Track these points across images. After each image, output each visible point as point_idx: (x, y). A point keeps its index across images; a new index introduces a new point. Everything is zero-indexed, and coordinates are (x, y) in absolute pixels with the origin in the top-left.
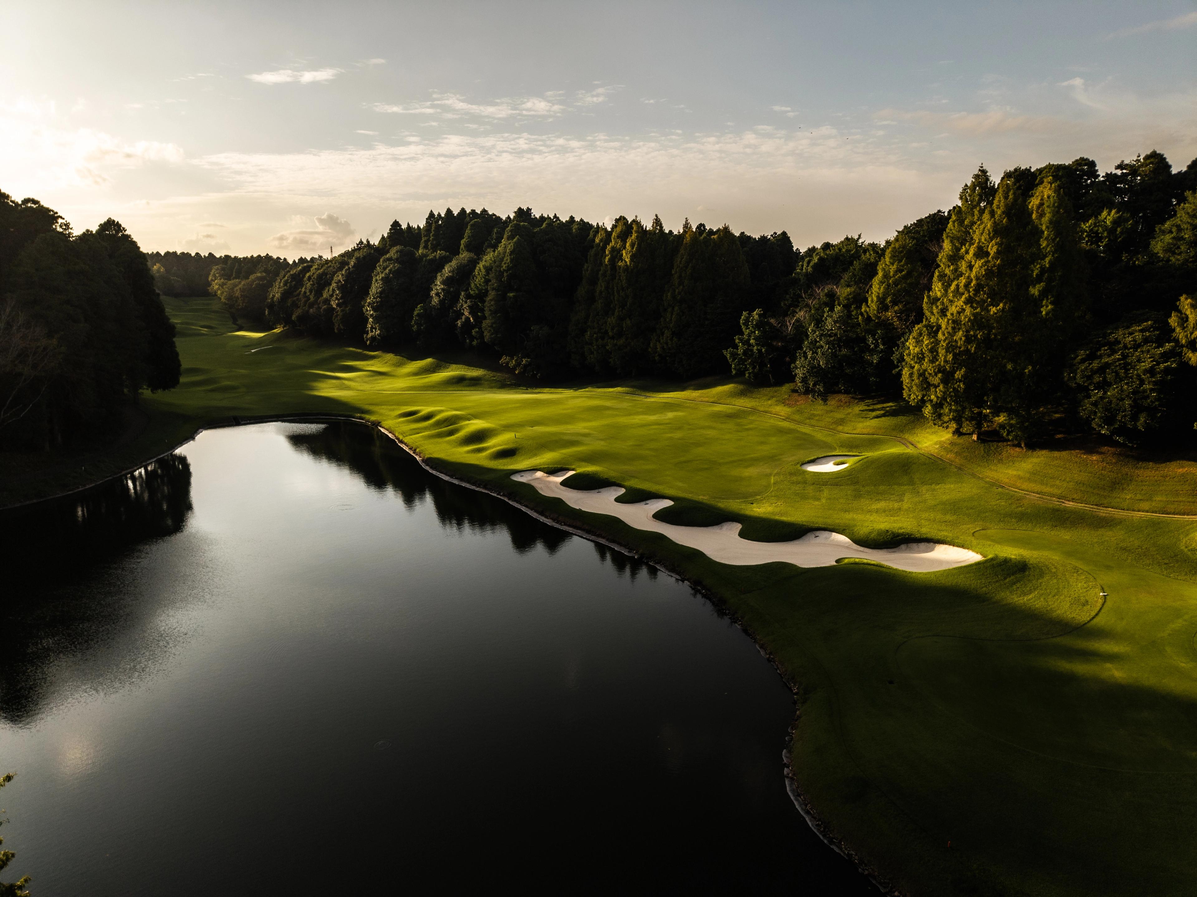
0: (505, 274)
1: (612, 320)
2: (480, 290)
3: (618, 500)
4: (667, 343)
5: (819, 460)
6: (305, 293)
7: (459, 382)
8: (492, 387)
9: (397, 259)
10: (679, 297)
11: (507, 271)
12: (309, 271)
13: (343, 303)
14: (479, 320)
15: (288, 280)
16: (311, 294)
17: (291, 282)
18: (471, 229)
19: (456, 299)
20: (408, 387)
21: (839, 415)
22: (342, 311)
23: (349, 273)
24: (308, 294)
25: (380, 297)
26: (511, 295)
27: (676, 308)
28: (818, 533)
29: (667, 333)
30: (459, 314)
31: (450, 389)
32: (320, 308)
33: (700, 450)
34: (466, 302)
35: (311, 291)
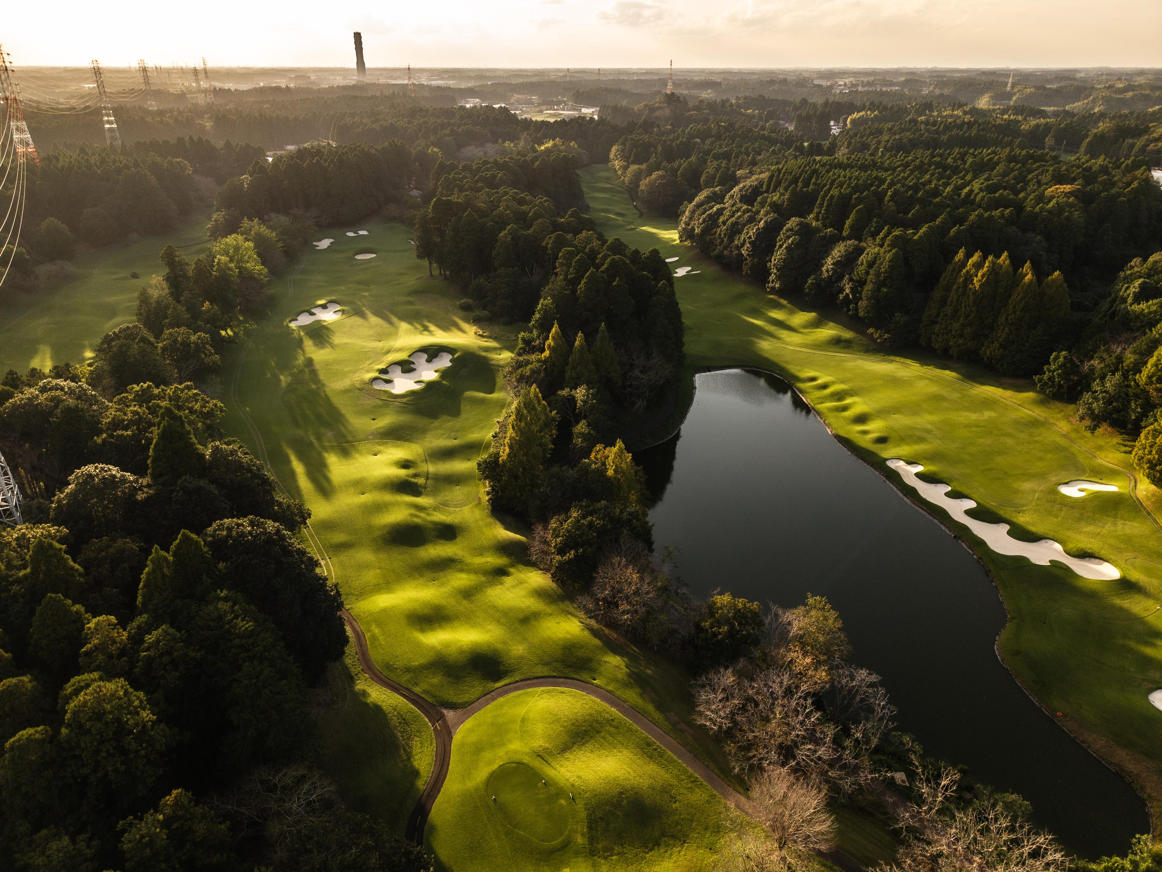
0: (882, 275)
1: (956, 325)
2: (861, 278)
3: (947, 494)
4: (994, 351)
5: (1070, 483)
6: (720, 235)
7: (837, 343)
8: (859, 351)
9: (797, 231)
10: (1010, 322)
11: (884, 273)
12: (722, 214)
13: (753, 254)
14: (857, 300)
15: (705, 219)
16: (725, 237)
17: (708, 221)
18: (856, 214)
19: (841, 278)
20: (803, 343)
21: (1101, 442)
22: (751, 261)
23: (759, 233)
24: (722, 236)
25: (783, 262)
26: (885, 290)
27: (1007, 329)
28: (1047, 540)
29: (996, 344)
30: (842, 290)
31: (832, 349)
32: (731, 251)
33: (999, 459)
34: (848, 284)
35: (725, 235)
